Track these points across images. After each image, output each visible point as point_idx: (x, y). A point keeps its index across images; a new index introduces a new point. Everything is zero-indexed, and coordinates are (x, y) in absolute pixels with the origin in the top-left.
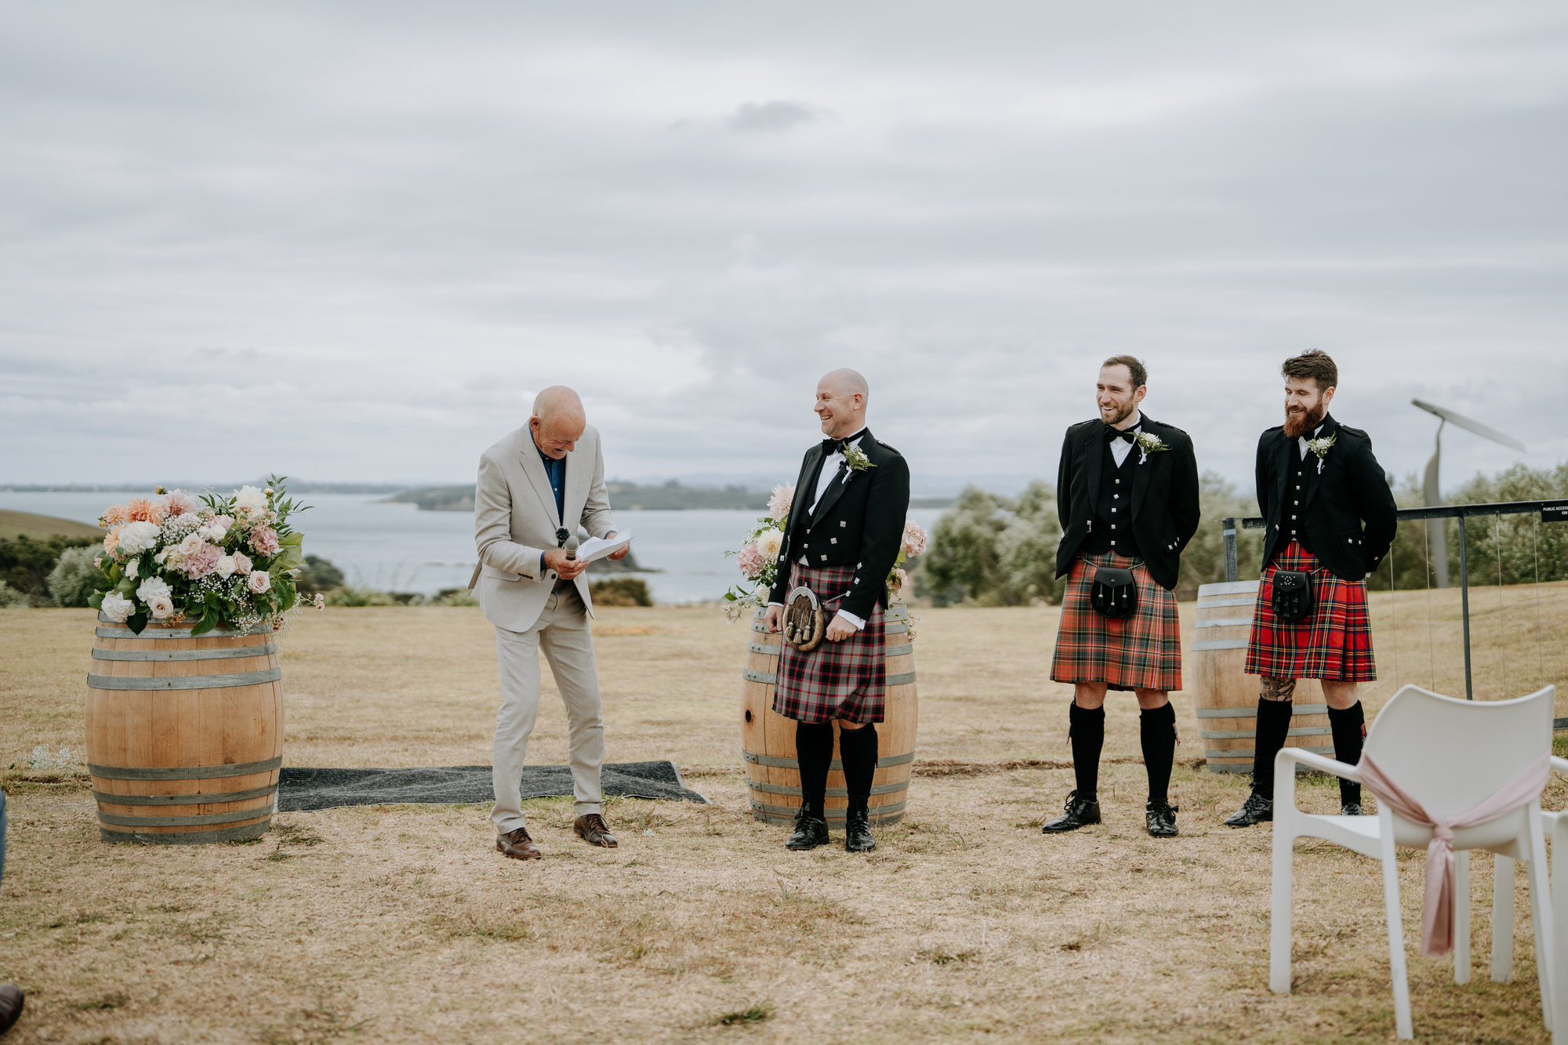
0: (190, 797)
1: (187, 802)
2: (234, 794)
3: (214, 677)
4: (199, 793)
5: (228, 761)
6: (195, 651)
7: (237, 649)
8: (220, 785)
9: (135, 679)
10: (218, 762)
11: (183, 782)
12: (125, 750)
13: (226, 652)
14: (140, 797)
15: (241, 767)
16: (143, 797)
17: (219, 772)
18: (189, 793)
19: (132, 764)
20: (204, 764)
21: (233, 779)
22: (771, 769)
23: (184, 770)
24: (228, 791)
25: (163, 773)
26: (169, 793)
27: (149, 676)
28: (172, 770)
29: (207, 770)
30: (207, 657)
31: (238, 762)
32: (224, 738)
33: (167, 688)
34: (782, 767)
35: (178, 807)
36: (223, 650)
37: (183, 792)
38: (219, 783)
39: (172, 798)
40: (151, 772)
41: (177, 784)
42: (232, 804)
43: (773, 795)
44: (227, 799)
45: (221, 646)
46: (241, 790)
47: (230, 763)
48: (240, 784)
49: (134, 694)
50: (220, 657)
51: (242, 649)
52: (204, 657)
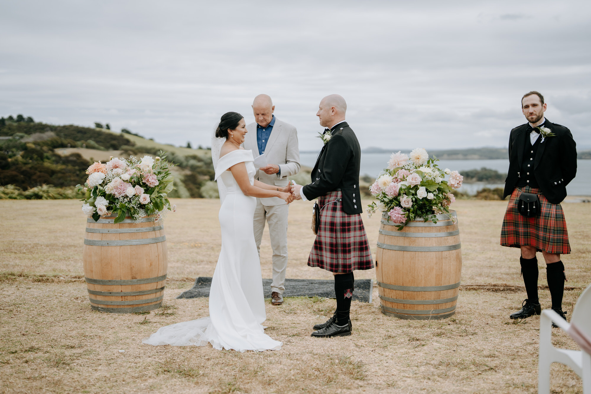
0: (118, 293)
1: (117, 295)
2: (138, 292)
3: (127, 241)
4: (122, 291)
5: (133, 278)
6: (119, 229)
7: (138, 229)
8: (130, 288)
9: (96, 241)
10: (129, 278)
11: (115, 286)
12: (92, 271)
13: (133, 229)
15: (140, 280)
16: (100, 292)
17: (130, 283)
18: (117, 291)
19: (95, 277)
20: (123, 279)
21: (136, 286)
22: (385, 289)
23: (114, 281)
24: (134, 291)
25: (106, 282)
26: (109, 291)
27: (100, 240)
28: (110, 281)
29: (124, 281)
30: (124, 232)
31: (139, 278)
32: (131, 268)
33: (107, 245)
34: (389, 289)
35: (113, 297)
36: (131, 229)
37: (115, 291)
38: (130, 287)
39: (110, 293)
40: (102, 281)
41: (112, 287)
42: (137, 297)
43: (386, 302)
44: (134, 295)
45: (130, 227)
46: (141, 291)
47: (135, 279)
48: (140, 288)
49: (95, 247)
50: (130, 232)
51: (141, 229)
52: (122, 232)
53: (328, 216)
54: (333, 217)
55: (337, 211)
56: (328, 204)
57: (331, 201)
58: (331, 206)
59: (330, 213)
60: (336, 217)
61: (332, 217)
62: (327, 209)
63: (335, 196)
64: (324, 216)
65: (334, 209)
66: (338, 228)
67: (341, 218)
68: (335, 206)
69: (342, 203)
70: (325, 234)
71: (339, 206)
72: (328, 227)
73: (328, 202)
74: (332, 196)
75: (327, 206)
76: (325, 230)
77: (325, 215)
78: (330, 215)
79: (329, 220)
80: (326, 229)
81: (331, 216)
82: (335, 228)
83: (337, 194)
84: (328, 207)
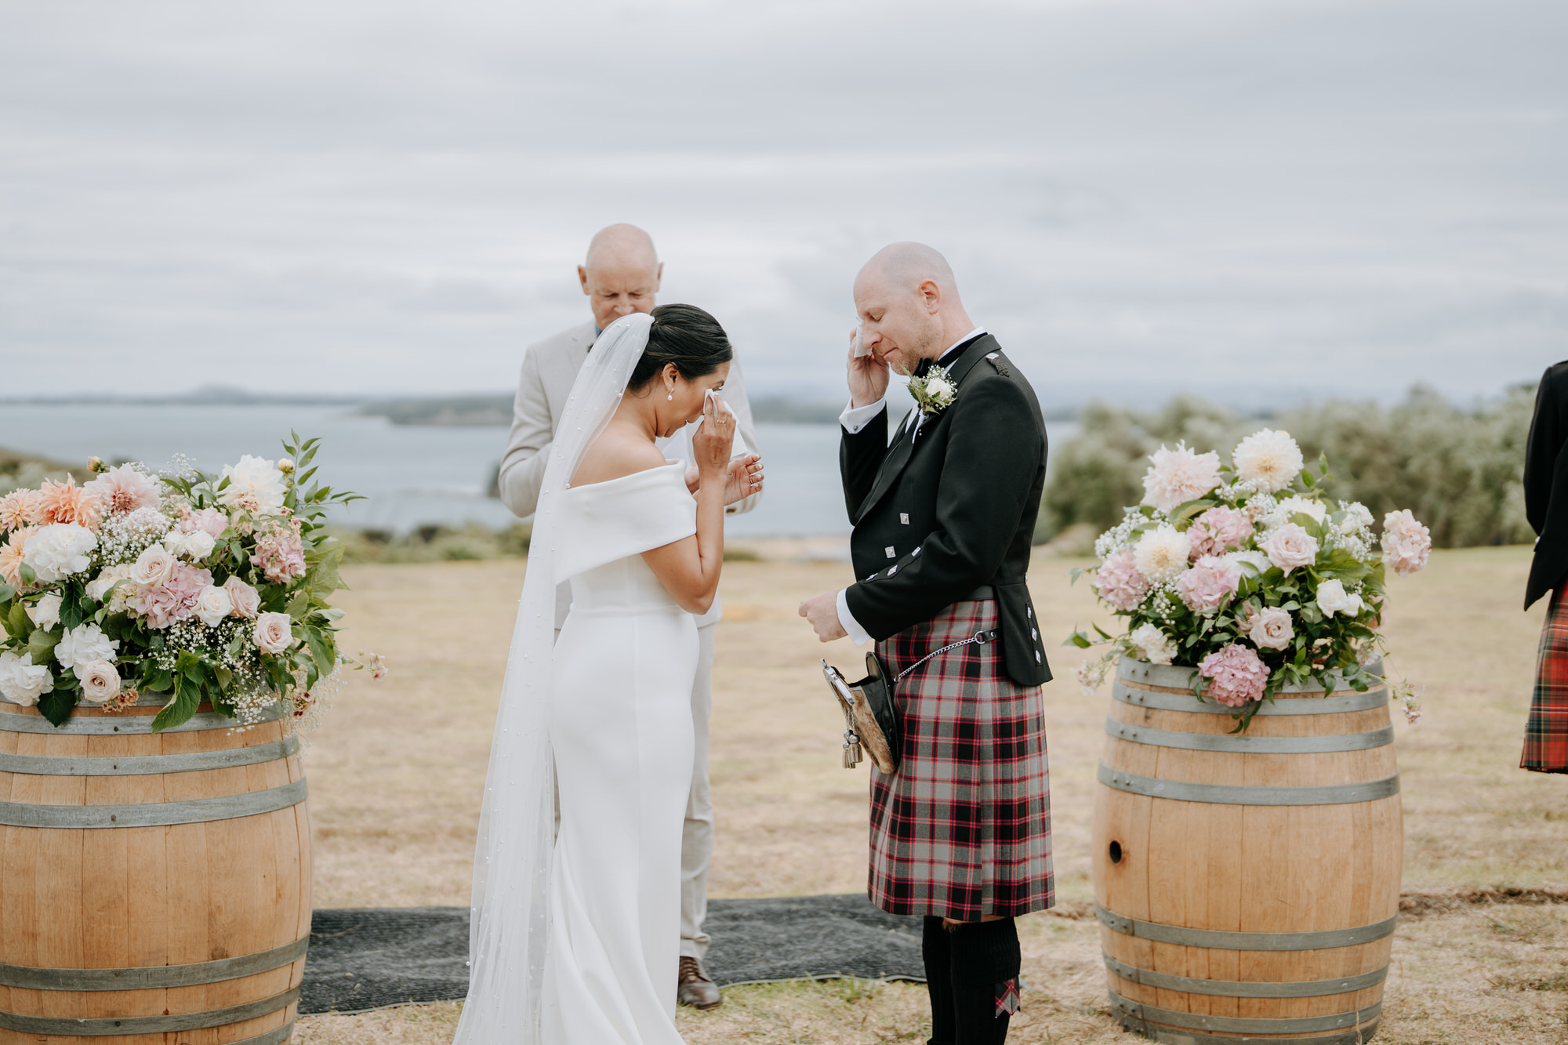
0: (150, 1021)
1: (144, 1029)
2: (228, 1012)
3: (194, 804)
4: (166, 1012)
5: (217, 954)
6: (159, 757)
7: (233, 752)
8: (203, 997)
9: (52, 809)
10: (201, 957)
11: (138, 994)
12: (34, 936)
14: (61, 1021)
15: (240, 963)
16: (66, 1021)
17: (202, 975)
18: (149, 1014)
19: (46, 962)
20: (175, 961)
21: (226, 986)
22: (1158, 946)
23: (139, 973)
24: (217, 1007)
25: (102, 978)
26: (113, 1014)
27: (77, 803)
28: (117, 974)
29: (180, 972)
30: (180, 767)
31: (236, 955)
32: (211, 914)
33: (108, 824)
34: (1179, 944)
35: (128, 1038)
36: (208, 753)
37: (137, 1013)
38: (202, 994)
39: (117, 1024)
40: (81, 976)
41: (128, 997)
42: (224, 1030)
43: (1161, 992)
44: (216, 1022)
45: (204, 747)
46: (240, 1003)
47: (222, 957)
48: (238, 993)
49: (49, 835)
50: (205, 766)
51: (243, 751)
52: (175, 768)
53: (949, 699)
54: (970, 700)
55: (982, 678)
56: (946, 653)
57: (958, 639)
58: (957, 658)
59: (954, 686)
60: (981, 701)
61: (965, 700)
62: (942, 672)
63: (971, 619)
64: (930, 698)
65: (971, 672)
66: (988, 742)
67: (998, 705)
68: (974, 659)
69: (1000, 650)
70: (934, 769)
71: (986, 659)
72: (947, 740)
73: (946, 643)
74: (961, 620)
75: (940, 658)
76: (935, 754)
77: (936, 694)
78: (955, 695)
79: (950, 712)
80: (940, 750)
81: (958, 699)
82: (975, 742)
83: (980, 611)
84: (944, 663)
